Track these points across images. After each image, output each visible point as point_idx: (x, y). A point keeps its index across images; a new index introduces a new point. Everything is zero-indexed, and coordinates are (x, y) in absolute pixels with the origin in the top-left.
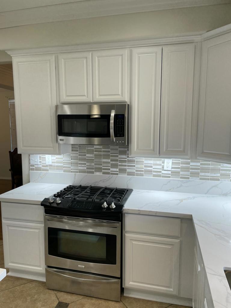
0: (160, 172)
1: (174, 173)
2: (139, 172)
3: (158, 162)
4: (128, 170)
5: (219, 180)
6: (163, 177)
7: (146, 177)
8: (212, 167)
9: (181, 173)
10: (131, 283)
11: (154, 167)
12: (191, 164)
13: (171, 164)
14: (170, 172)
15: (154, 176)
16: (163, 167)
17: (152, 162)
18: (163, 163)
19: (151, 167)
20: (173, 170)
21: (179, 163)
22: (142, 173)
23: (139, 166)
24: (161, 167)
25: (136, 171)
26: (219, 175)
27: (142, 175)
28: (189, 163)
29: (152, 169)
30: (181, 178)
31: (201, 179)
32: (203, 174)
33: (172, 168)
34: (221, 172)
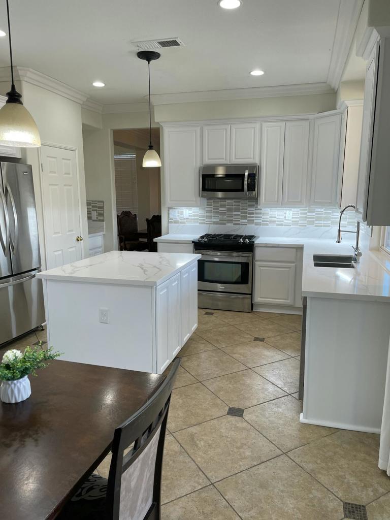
0: (283, 221)
1: (295, 223)
2: (265, 223)
3: (281, 213)
4: (255, 221)
5: (329, 226)
6: (285, 225)
7: (270, 226)
8: (325, 216)
9: (300, 222)
10: (259, 299)
11: (278, 217)
12: (308, 214)
13: (291, 214)
14: (291, 222)
15: (278, 225)
16: (285, 218)
17: (276, 213)
18: (285, 214)
19: (275, 217)
20: (293, 219)
21: (298, 213)
22: (267, 223)
23: (265, 217)
24: (283, 217)
25: (263, 221)
26: (330, 222)
27: (267, 225)
28: (306, 214)
29: (276, 219)
30: (300, 226)
31: (315, 226)
32: (317, 222)
33: (293, 218)
34: (332, 220)
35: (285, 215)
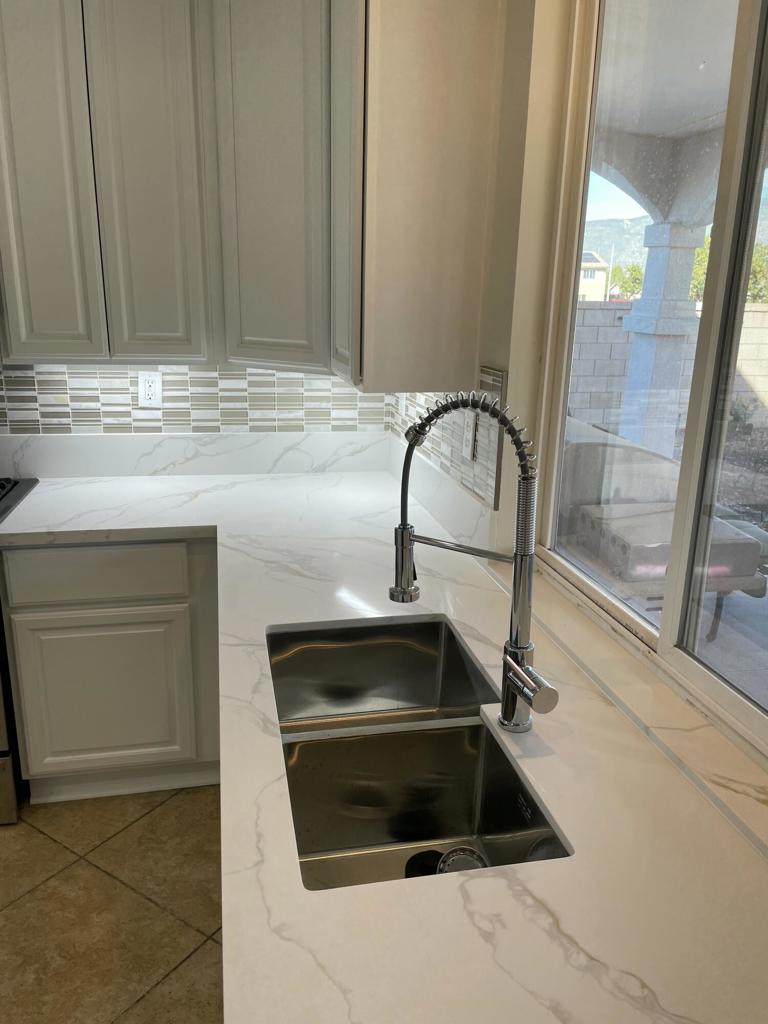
0: (128, 414)
1: (173, 417)
2: (55, 420)
3: (117, 383)
4: (12, 416)
5: (300, 429)
6: (138, 429)
7: (80, 433)
8: (282, 390)
9: (195, 414)
10: (49, 760)
11: (104, 398)
12: (223, 384)
13: (158, 386)
14: (159, 414)
15: (109, 428)
16: (135, 398)
17: (95, 383)
18: (135, 383)
19: (96, 399)
20: (167, 405)
21: (184, 383)
22: (64, 420)
23: (50, 398)
24: (127, 399)
25: (44, 415)
26: (300, 414)
27: (66, 429)
28: (213, 383)
29: (99, 405)
30: (196, 429)
31: (253, 429)
32: (257, 414)
33: (165, 399)
34: (307, 405)
35: (132, 389)
